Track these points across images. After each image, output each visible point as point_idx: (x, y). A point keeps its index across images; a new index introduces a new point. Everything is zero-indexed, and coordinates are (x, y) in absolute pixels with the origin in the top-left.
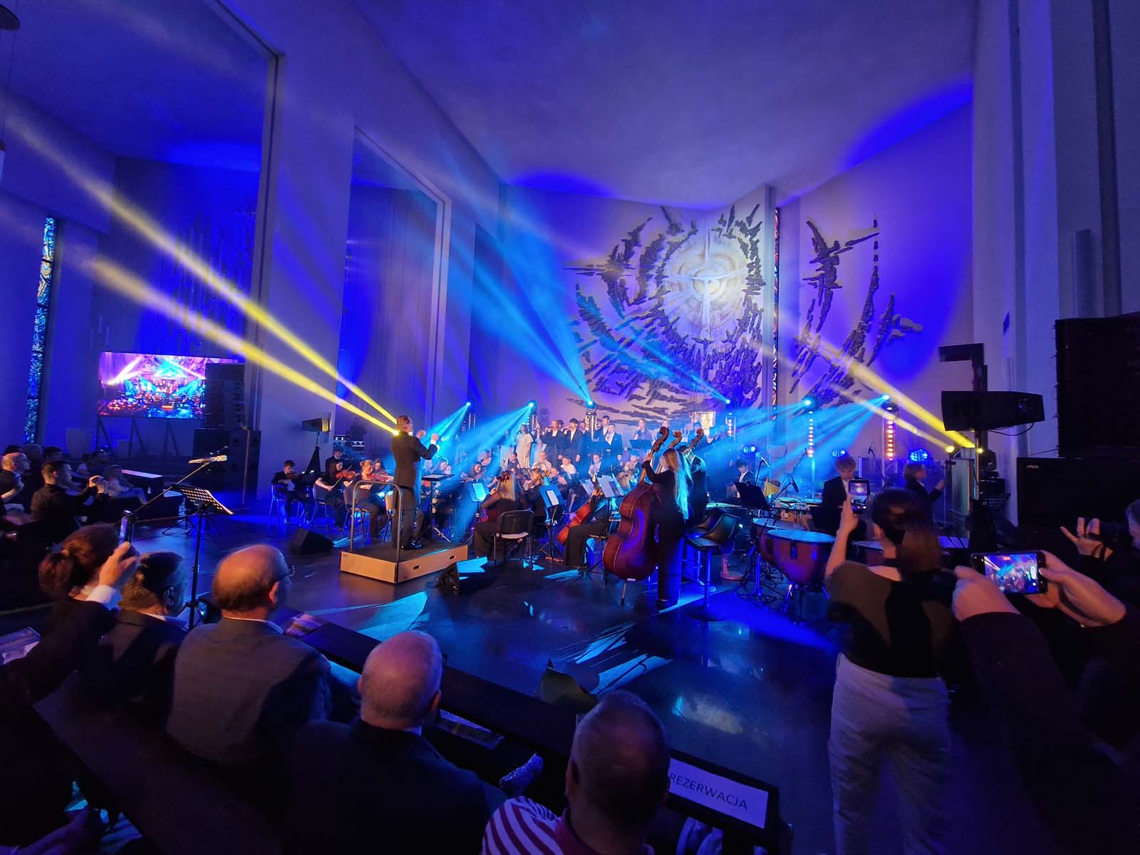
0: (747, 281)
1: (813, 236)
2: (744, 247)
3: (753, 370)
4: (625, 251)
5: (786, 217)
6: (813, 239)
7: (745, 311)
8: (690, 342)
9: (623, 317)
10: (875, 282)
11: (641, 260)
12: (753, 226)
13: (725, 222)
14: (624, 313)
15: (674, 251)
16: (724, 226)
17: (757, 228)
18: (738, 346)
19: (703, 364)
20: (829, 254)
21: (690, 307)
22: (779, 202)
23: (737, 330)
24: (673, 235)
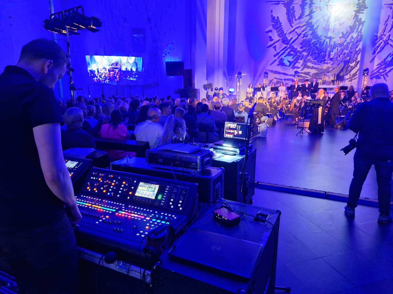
0: (357, 6)
3: (356, 52)
8: (323, 38)
9: (292, 27)
19: (328, 49)
21: (324, 20)
23: (348, 32)
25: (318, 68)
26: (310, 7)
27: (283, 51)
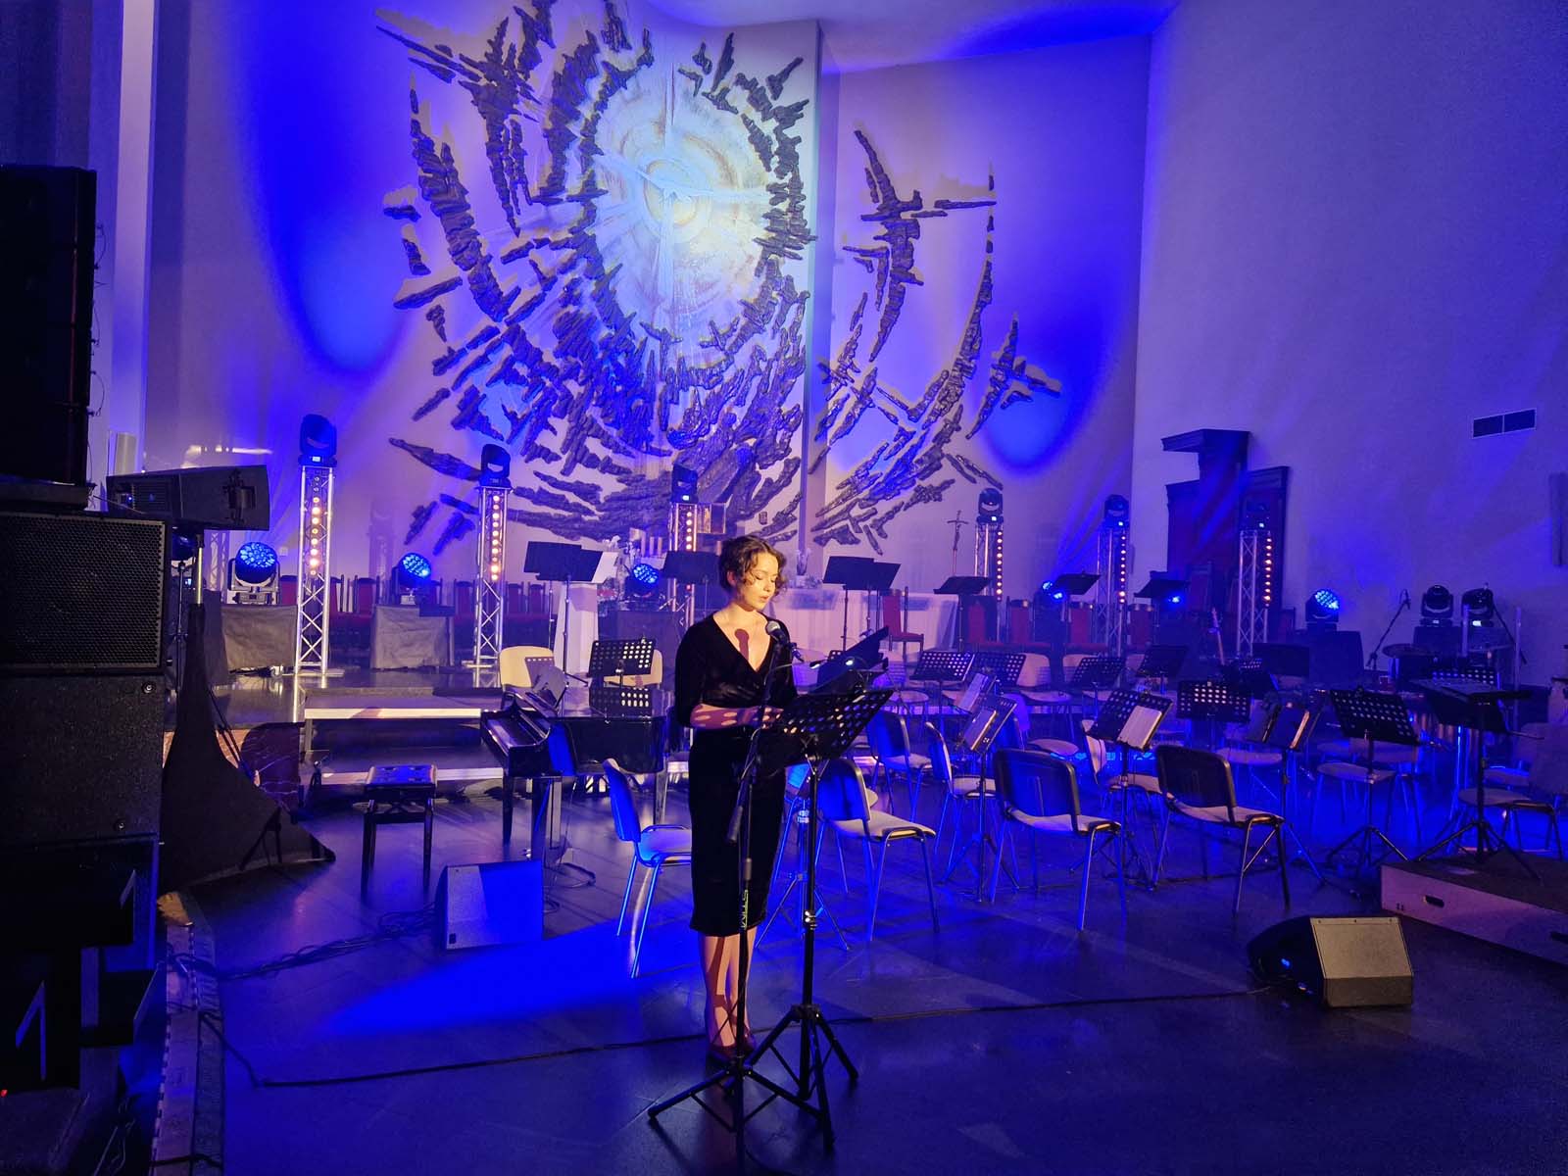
0: (767, 223)
1: (868, 166)
3: (781, 417)
6: (866, 169)
7: (762, 286)
8: (638, 332)
9: (518, 233)
11: (553, 84)
13: (710, 64)
14: (519, 222)
15: (615, 91)
16: (708, 73)
17: (795, 112)
18: (742, 359)
19: (660, 388)
20: (901, 211)
21: (638, 246)
23: (739, 326)
24: (613, 49)
25: (628, 472)
26: (587, 162)
27: (480, 351)
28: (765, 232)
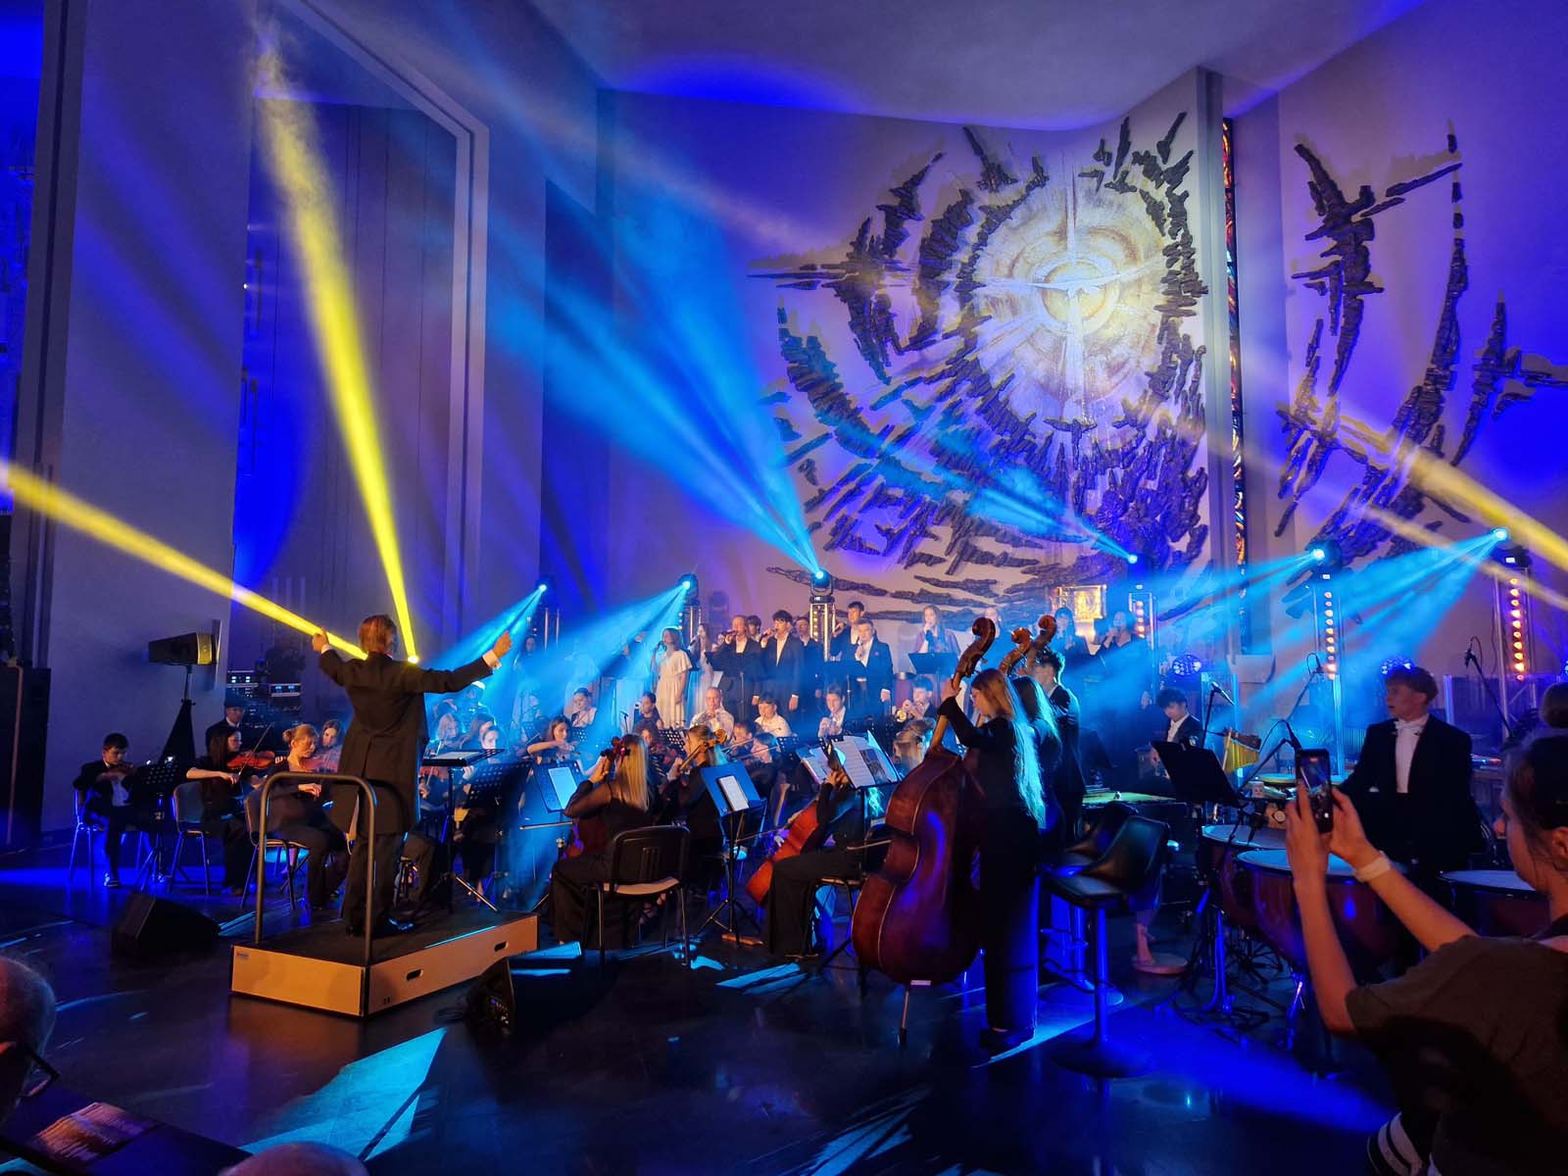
0: (1164, 287)
1: (1311, 177)
2: (1154, 210)
3: (1187, 485)
4: (886, 233)
5: (1248, 139)
6: (1310, 184)
7: (1163, 353)
8: (1041, 430)
9: (887, 381)
10: (1459, 278)
11: (922, 248)
12: (1174, 160)
13: (1110, 155)
14: (888, 371)
15: (996, 227)
16: (1107, 165)
17: (1182, 167)
18: (1151, 434)
19: (1073, 477)
20: (1350, 215)
21: (1039, 351)
22: (1230, 105)
24: (991, 191)
25: (1036, 562)
26: (966, 299)
28: (1164, 296)
